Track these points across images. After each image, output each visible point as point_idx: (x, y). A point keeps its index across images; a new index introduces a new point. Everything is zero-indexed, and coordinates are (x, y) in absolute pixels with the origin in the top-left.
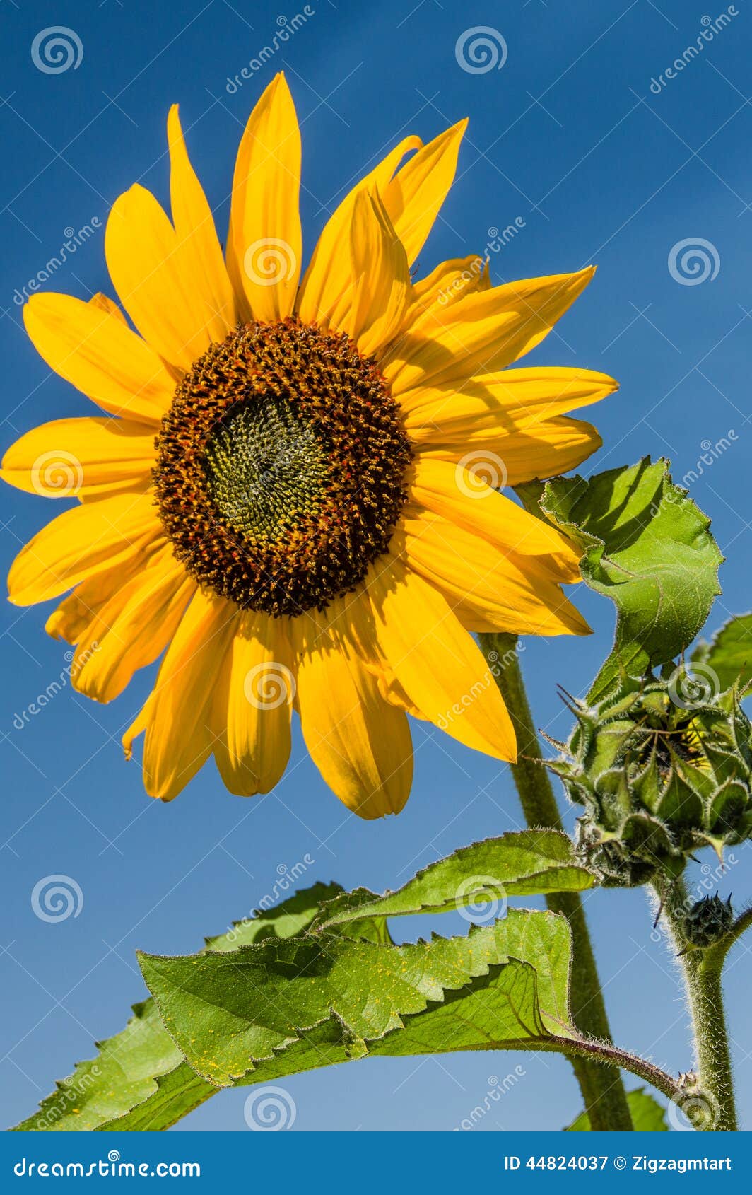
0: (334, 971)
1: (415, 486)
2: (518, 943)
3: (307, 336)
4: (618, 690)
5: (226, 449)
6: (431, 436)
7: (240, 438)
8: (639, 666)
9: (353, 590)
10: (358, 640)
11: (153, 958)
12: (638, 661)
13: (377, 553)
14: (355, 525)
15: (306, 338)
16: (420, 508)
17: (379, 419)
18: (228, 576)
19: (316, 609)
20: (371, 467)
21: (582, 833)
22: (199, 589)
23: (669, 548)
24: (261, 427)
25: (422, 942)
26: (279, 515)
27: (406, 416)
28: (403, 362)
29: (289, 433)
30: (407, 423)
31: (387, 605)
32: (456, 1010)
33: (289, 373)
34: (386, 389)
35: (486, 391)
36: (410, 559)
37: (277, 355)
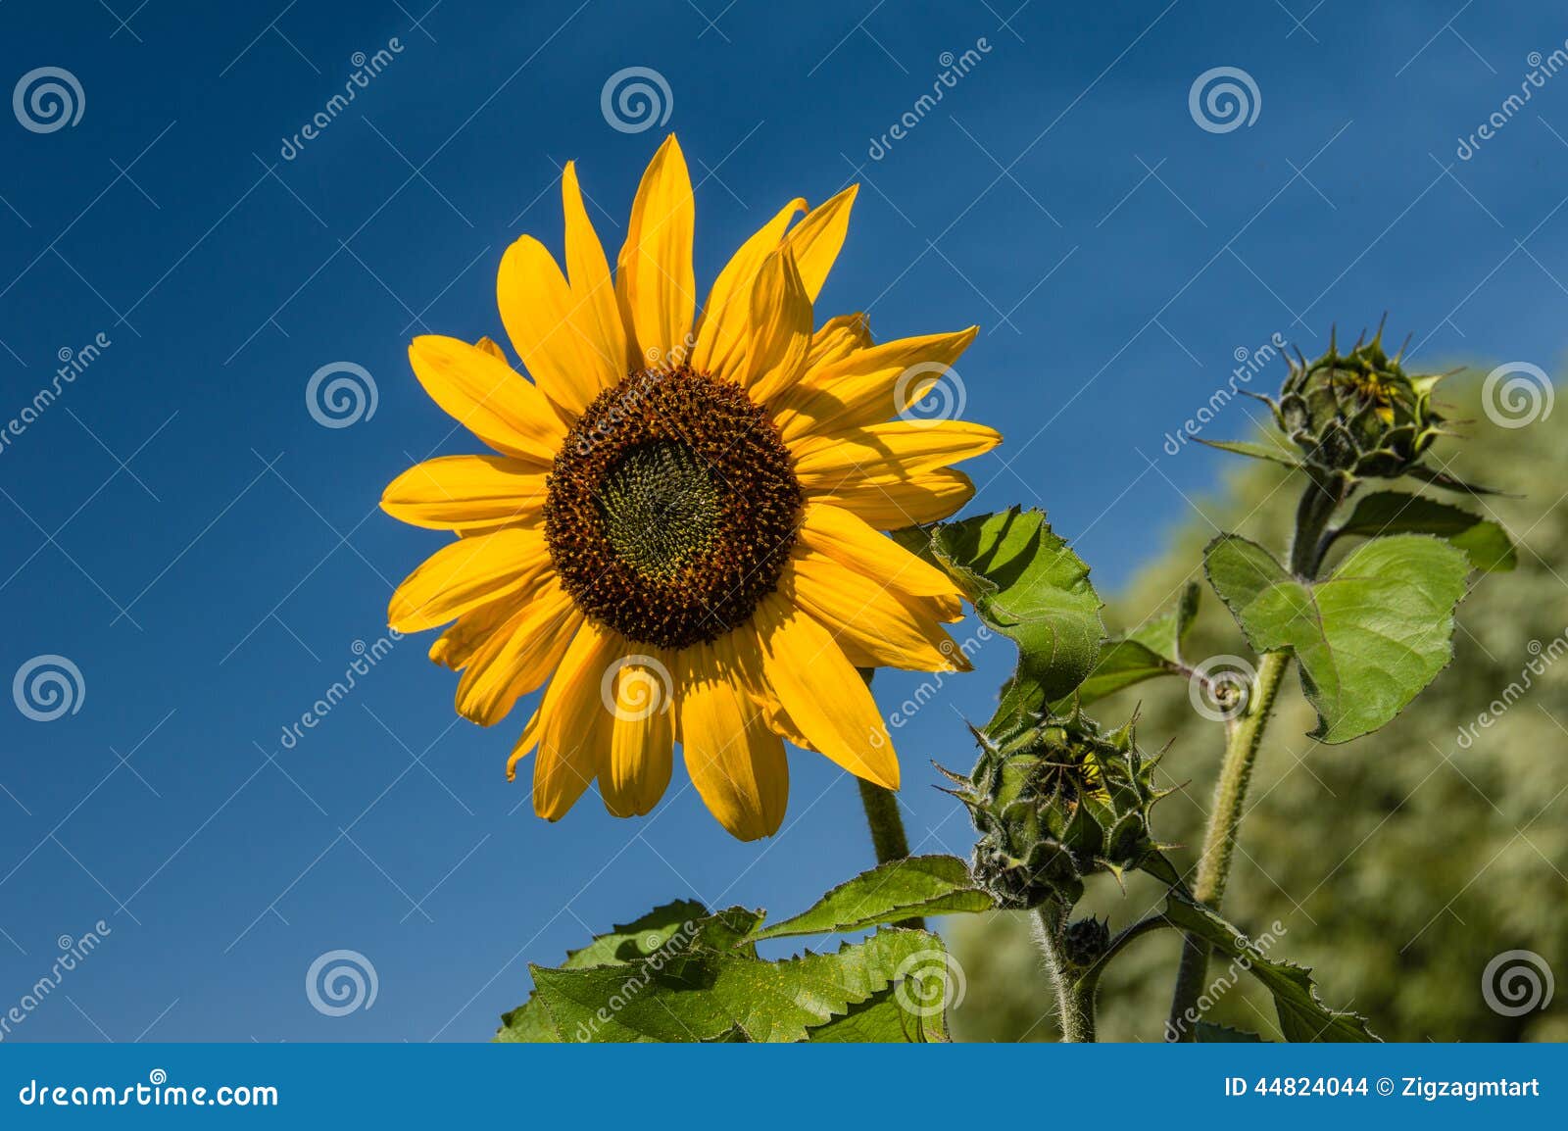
0: (717, 985)
1: (804, 528)
2: (890, 959)
3: (701, 384)
4: (1019, 726)
5: (619, 490)
6: (820, 482)
7: (634, 479)
8: (1034, 702)
9: (740, 625)
10: (745, 672)
11: (546, 970)
12: (1034, 698)
13: (766, 591)
14: (747, 564)
15: (700, 387)
16: (809, 549)
17: (772, 464)
18: (620, 609)
19: (703, 642)
20: (765, 510)
21: (980, 858)
22: (586, 622)
23: (1049, 592)
24: (656, 470)
25: (796, 957)
26: (672, 553)
27: (795, 462)
28: (794, 412)
29: (684, 476)
30: (797, 469)
31: (775, 640)
32: (855, 1024)
33: (684, 419)
34: (777, 436)
35: (878, 440)
36: (798, 597)
37: (673, 401)
